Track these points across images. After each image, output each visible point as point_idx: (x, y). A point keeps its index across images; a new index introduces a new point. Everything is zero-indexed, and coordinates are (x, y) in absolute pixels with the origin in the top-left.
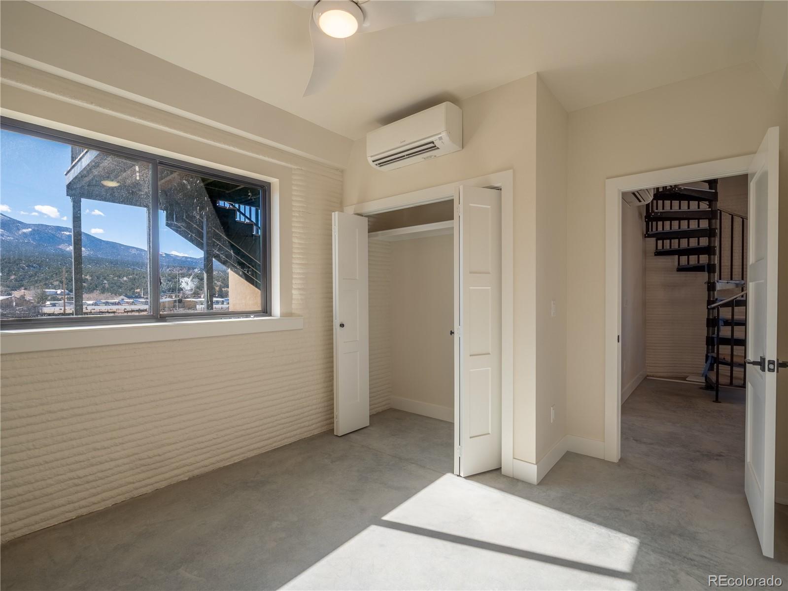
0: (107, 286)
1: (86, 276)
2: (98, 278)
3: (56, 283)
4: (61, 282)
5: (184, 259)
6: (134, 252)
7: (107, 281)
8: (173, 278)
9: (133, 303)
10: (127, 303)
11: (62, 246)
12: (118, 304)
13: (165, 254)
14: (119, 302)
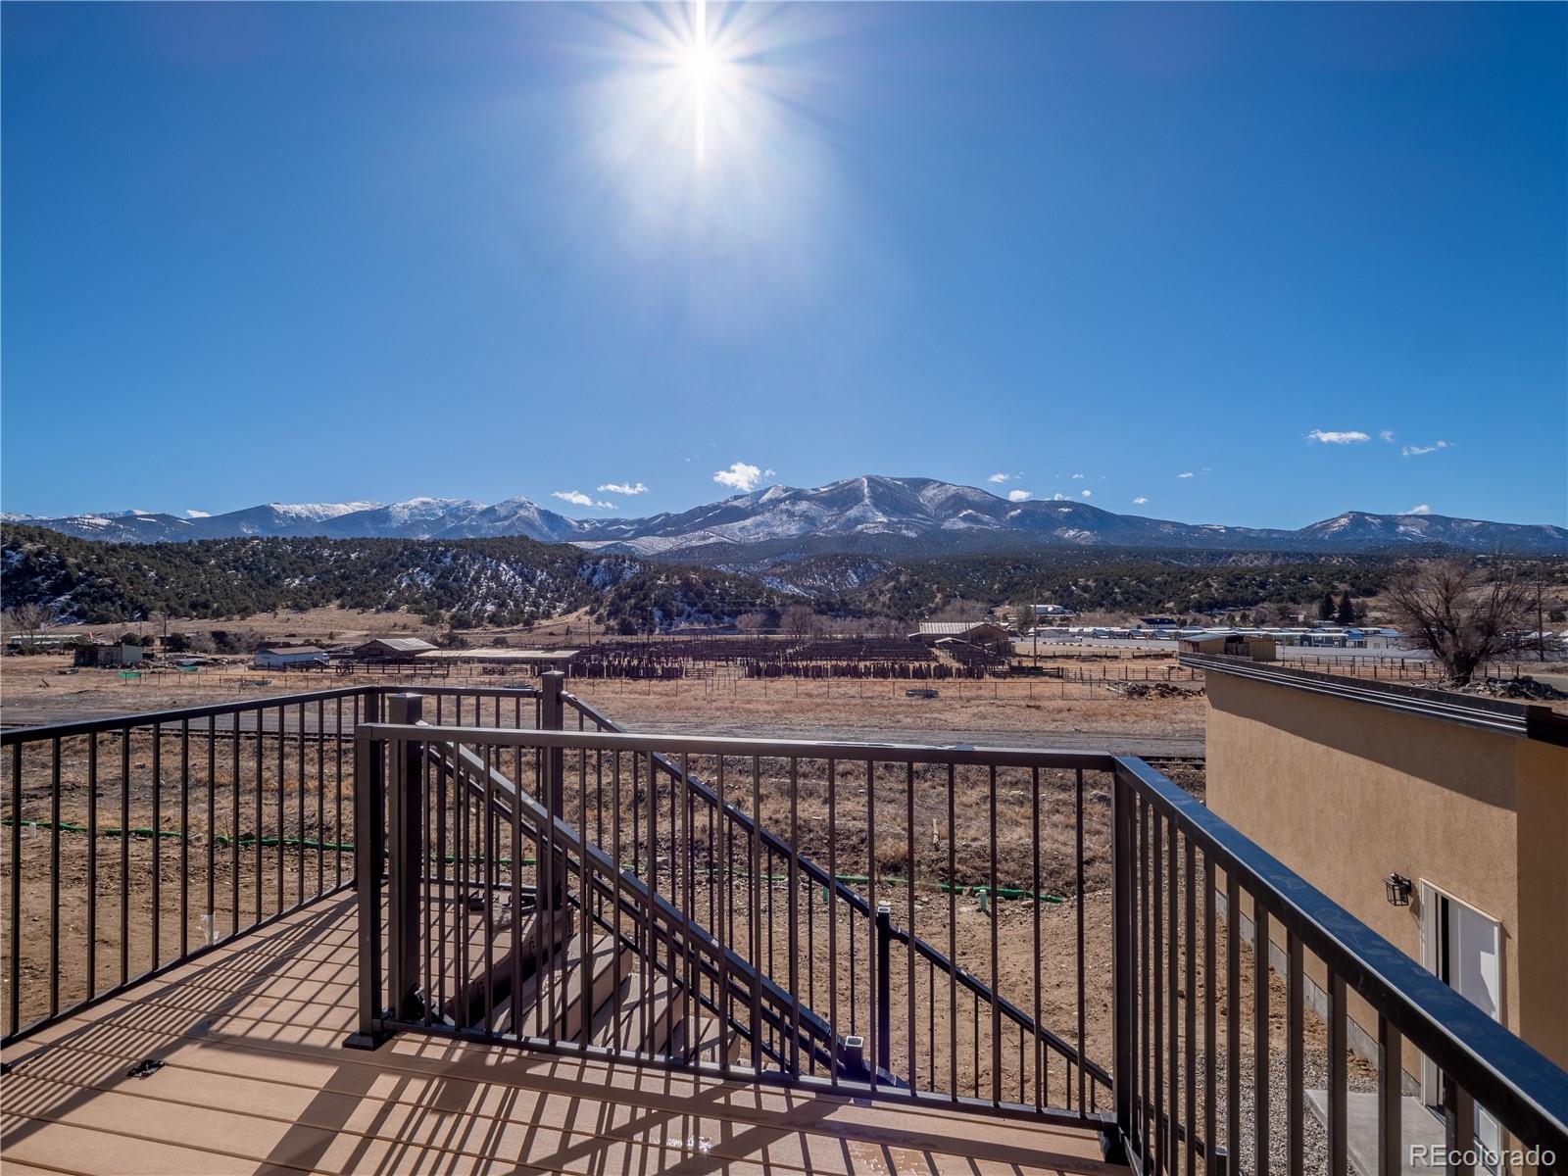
0: (1119, 597)
1: (1087, 580)
2: (1106, 584)
3: (1047, 594)
4: (1054, 592)
5: (1263, 535)
6: (1167, 530)
7: (1120, 588)
8: (1238, 579)
9: (1153, 637)
10: (1144, 634)
11: (1057, 532)
12: (1129, 636)
13: (1226, 528)
14: (1130, 634)
